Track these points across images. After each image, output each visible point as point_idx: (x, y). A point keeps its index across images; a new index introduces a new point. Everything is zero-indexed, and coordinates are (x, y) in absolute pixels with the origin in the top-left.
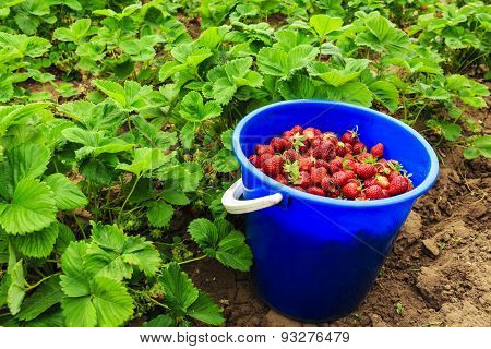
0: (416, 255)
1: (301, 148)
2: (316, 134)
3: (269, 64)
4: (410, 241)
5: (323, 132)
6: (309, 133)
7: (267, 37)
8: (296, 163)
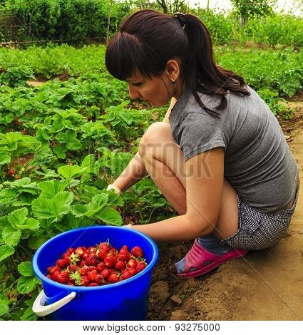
0: (169, 308)
1: (77, 262)
2: (84, 250)
3: (40, 210)
4: (163, 301)
5: (87, 248)
6: (80, 251)
7: (33, 189)
8: (77, 272)
